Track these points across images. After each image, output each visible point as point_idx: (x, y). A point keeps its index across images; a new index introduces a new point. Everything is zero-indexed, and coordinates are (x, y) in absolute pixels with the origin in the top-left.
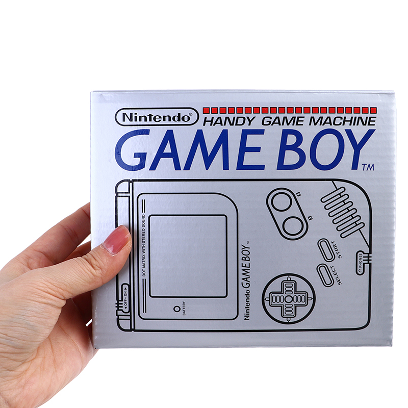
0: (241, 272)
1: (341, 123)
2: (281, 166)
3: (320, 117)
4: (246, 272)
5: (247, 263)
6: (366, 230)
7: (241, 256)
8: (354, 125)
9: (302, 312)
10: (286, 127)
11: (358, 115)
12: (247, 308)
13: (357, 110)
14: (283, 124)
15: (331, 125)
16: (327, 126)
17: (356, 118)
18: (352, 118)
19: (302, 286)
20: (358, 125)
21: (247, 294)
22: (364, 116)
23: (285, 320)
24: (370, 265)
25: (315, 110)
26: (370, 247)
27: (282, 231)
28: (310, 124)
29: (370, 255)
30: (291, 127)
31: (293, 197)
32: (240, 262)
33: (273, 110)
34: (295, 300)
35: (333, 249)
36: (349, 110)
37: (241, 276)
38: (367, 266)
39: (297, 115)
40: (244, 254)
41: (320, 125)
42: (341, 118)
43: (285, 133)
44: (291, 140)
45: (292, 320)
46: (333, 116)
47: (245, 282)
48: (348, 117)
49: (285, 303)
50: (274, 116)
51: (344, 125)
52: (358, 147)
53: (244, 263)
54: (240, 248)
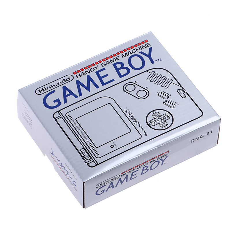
0: (131, 120)
1: (136, 51)
2: (121, 76)
3: (125, 53)
4: (133, 119)
5: (131, 115)
6: (175, 81)
7: (127, 114)
8: (142, 49)
9: (169, 122)
10: (113, 63)
11: (141, 46)
12: (143, 131)
13: (139, 44)
14: (111, 63)
15: (132, 54)
16: (131, 55)
17: (140, 47)
18: (139, 48)
19: (162, 112)
20: (143, 48)
21: (140, 126)
22: (144, 45)
23: (164, 128)
24: (186, 92)
25: (122, 52)
26: (181, 86)
27: (138, 97)
28: (123, 57)
29: (183, 89)
30: (115, 62)
31: (134, 84)
32: (128, 116)
33: (104, 60)
34: (163, 119)
35: (165, 94)
36: (136, 46)
37: (132, 121)
38: (185, 94)
39: (115, 57)
40: (127, 113)
41: (127, 55)
42: (135, 50)
43: (115, 65)
44: (119, 66)
45: (167, 127)
46: (130, 51)
47: (136, 123)
48: (137, 48)
49: (159, 122)
50: (105, 62)
51: (137, 51)
52: (149, 56)
53: (130, 116)
54: (124, 111)
